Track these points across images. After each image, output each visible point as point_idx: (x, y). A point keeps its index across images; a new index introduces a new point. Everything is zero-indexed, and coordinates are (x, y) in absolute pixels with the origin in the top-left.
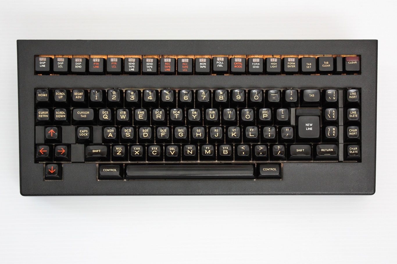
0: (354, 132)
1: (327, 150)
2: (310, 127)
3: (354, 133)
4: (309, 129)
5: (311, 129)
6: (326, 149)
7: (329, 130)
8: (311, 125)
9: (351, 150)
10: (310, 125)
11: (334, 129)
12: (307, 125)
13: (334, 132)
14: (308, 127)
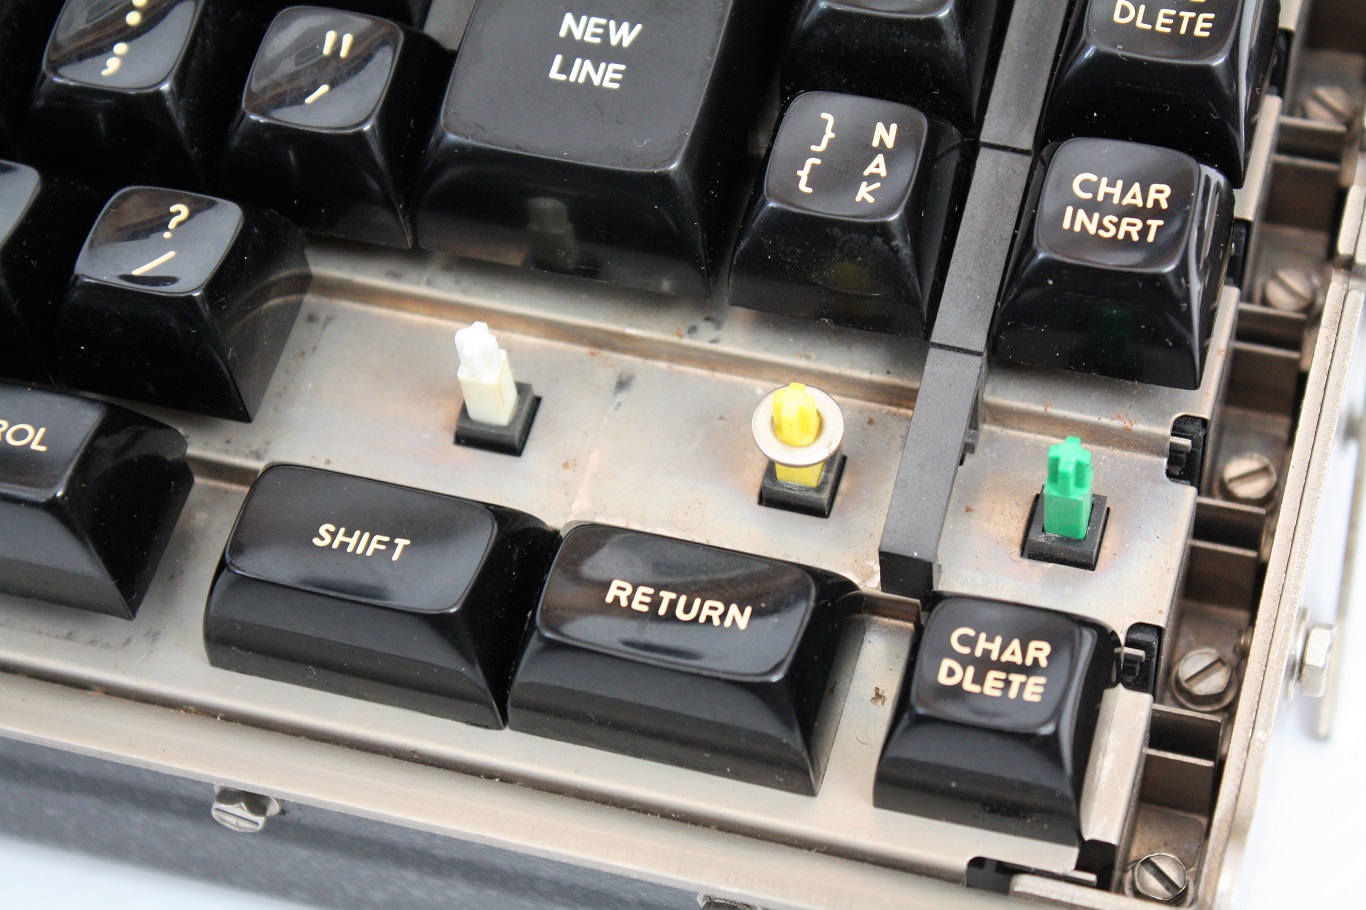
0: (1132, 212)
1: (673, 604)
2: (602, 53)
3: (1131, 227)
4: (582, 69)
5: (608, 76)
6: (667, 596)
7: (829, 134)
8: (624, 35)
9: (965, 661)
10: (606, 36)
11: (885, 135)
12: (580, 28)
13: (878, 166)
14: (575, 50)
